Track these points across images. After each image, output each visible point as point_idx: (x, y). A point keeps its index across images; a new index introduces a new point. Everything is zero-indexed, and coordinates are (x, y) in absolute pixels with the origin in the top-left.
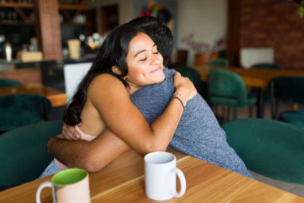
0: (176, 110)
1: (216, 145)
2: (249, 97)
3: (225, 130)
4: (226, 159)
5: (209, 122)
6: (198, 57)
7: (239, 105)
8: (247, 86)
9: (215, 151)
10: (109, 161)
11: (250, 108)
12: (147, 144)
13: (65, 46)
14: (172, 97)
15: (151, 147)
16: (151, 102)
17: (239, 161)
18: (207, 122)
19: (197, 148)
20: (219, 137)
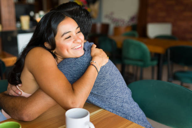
0: (92, 75)
1: (123, 100)
2: (152, 60)
3: (130, 89)
4: (131, 111)
5: (119, 83)
6: (116, 29)
7: (145, 66)
8: (151, 53)
9: (122, 105)
10: (41, 113)
11: (153, 68)
12: (69, 101)
13: (18, 20)
14: (89, 64)
15: (72, 103)
16: (74, 69)
17: (140, 112)
18: (117, 83)
19: (109, 103)
20: (126, 94)
